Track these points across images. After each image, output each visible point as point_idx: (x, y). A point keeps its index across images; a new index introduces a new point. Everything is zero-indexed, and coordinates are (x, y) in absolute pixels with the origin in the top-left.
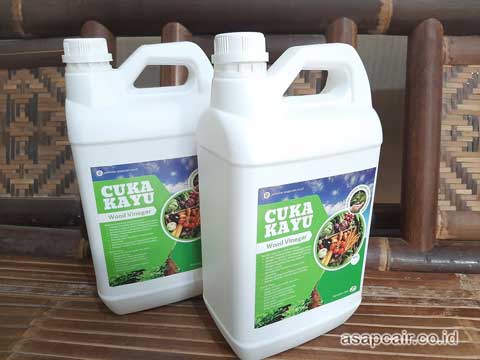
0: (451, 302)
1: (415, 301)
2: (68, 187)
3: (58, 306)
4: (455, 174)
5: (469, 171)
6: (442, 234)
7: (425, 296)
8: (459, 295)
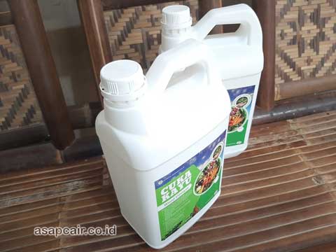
0: (288, 139)
1: (270, 143)
2: (32, 117)
3: (68, 200)
4: (283, 61)
5: (291, 57)
6: (277, 98)
7: (274, 139)
8: (291, 134)
